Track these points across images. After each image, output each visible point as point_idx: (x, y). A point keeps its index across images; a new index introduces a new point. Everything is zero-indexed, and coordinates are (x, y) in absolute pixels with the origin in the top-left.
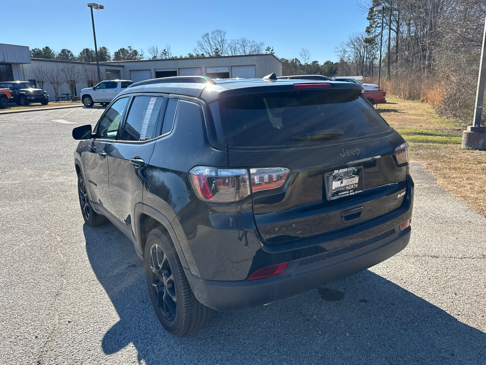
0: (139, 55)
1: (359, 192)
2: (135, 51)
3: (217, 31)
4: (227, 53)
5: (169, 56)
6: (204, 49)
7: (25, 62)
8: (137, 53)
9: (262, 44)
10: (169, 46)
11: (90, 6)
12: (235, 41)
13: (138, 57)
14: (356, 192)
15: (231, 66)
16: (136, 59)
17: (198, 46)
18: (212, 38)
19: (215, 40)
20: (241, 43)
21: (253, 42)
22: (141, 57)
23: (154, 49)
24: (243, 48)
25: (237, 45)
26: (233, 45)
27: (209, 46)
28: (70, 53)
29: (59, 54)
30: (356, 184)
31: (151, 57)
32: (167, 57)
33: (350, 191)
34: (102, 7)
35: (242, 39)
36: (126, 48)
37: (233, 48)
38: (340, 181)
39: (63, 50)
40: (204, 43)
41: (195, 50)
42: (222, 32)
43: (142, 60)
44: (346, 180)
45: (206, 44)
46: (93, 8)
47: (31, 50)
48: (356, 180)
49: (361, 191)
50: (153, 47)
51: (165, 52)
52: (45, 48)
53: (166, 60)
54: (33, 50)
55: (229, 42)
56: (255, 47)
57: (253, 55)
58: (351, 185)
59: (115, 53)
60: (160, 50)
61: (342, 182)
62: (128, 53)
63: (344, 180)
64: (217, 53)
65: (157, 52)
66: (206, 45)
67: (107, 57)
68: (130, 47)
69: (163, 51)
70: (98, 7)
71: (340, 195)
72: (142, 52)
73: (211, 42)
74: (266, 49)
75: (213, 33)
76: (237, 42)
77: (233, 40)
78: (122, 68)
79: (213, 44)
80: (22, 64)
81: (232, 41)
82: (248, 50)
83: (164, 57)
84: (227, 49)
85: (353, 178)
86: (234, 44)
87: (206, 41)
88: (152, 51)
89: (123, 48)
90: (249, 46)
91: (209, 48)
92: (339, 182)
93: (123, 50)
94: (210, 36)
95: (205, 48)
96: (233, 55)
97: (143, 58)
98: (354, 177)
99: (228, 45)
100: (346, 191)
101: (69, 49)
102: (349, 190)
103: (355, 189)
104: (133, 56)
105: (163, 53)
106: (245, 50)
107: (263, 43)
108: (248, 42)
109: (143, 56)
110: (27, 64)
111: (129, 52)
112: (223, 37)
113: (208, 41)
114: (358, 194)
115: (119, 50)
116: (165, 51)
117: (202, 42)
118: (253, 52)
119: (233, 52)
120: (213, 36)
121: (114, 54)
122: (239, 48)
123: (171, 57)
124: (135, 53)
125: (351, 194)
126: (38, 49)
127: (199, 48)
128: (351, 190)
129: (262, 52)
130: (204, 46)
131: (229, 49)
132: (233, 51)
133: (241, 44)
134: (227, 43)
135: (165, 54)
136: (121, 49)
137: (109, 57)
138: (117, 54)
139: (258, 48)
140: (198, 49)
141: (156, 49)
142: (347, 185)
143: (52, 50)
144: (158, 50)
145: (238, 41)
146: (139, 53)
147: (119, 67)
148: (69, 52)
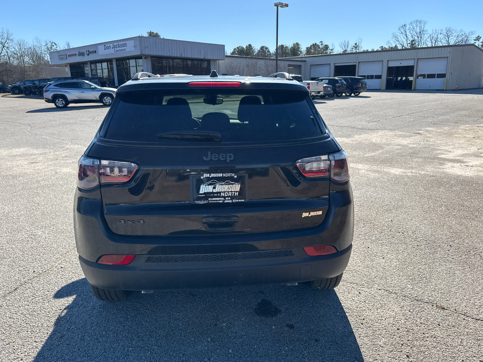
0: (330, 49)
1: (240, 201)
2: (326, 46)
3: (417, 21)
4: (426, 44)
5: (360, 49)
6: (398, 41)
7: (221, 59)
8: (329, 47)
9: (472, 33)
10: (361, 39)
11: (277, 5)
12: (437, 31)
13: (329, 51)
14: (234, 201)
15: (418, 59)
16: (326, 53)
17: (392, 38)
18: (409, 29)
19: (413, 31)
20: (444, 32)
21: (461, 31)
22: (332, 51)
23: (345, 43)
24: (447, 38)
25: (440, 36)
26: (435, 36)
27: (406, 38)
28: (267, 50)
29: (258, 51)
30: (237, 192)
31: (340, 51)
32: (358, 51)
33: (227, 199)
34: (287, 5)
35: (447, 28)
36: (318, 43)
37: (434, 39)
38: (212, 186)
39: (262, 47)
40: (399, 34)
41: (388, 42)
42: (422, 22)
43: (332, 54)
44: (221, 186)
45: (402, 35)
46: (279, 7)
47: (236, 48)
48: (237, 187)
49: (243, 200)
50: (345, 41)
51: (356, 46)
52: (248, 45)
53: (356, 53)
54: (237, 47)
55: (430, 32)
56: (463, 37)
57: (459, 46)
58: (228, 192)
59: (307, 48)
60: (352, 44)
61: (214, 188)
62: (319, 48)
63: (217, 186)
64: (413, 45)
65: (348, 46)
66: (402, 37)
67: (299, 52)
68: (321, 42)
69: (354, 45)
70: (284, 6)
71: (211, 201)
72: (333, 47)
73: (408, 33)
74: (475, 39)
75: (411, 23)
76: (440, 32)
77: (436, 30)
78: (304, 62)
79: (409, 36)
80: (218, 60)
81: (434, 32)
82: (453, 40)
83: (354, 51)
84: (426, 40)
85: (231, 185)
86: (436, 34)
87: (402, 33)
88: (343, 46)
89: (316, 44)
90: (455, 36)
91: (404, 40)
92: (210, 186)
93: (315, 45)
94: (408, 27)
95: (400, 40)
96: (434, 46)
97: (333, 52)
98: (234, 184)
99: (429, 35)
100: (220, 197)
101: (266, 46)
102: (225, 197)
103: (232, 198)
104: (324, 50)
105: (354, 47)
106: (449, 41)
107: (474, 32)
108: (454, 32)
109: (333, 50)
110: (222, 60)
111: (320, 46)
112: (423, 27)
113: (404, 33)
114: (236, 202)
115: (311, 45)
116: (356, 44)
117: (397, 34)
118: (459, 42)
119: (434, 43)
120: (411, 27)
121: (305, 49)
122: (442, 38)
123: (362, 50)
124: (326, 47)
125: (227, 201)
126: (242, 47)
127: (393, 40)
128: (228, 197)
129: (471, 41)
130: (399, 37)
131: (429, 40)
132: (434, 41)
133: (445, 34)
134: (428, 34)
135: (356, 47)
136: (313, 44)
137: (301, 52)
138: (308, 50)
139: (466, 38)
140: (391, 42)
141: (347, 43)
142: (222, 191)
143: (253, 47)
144: (349, 44)
145: (442, 30)
146: (331, 48)
147: (301, 62)
148: (267, 48)
